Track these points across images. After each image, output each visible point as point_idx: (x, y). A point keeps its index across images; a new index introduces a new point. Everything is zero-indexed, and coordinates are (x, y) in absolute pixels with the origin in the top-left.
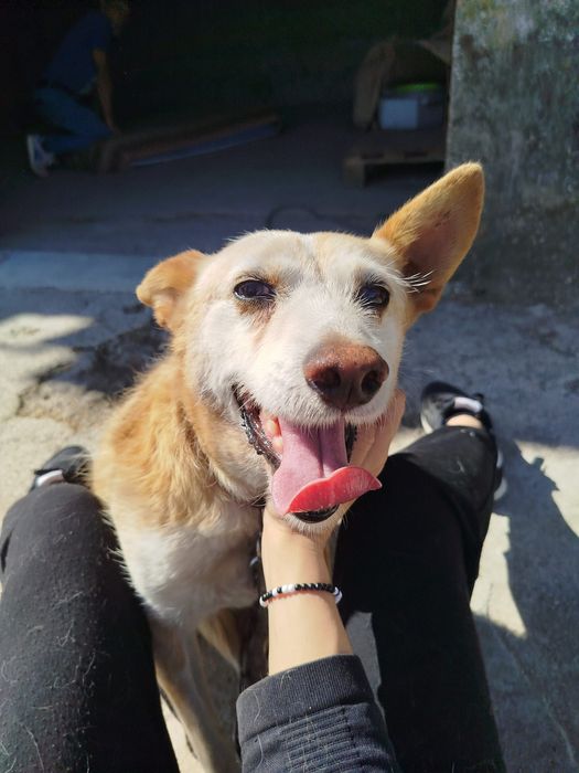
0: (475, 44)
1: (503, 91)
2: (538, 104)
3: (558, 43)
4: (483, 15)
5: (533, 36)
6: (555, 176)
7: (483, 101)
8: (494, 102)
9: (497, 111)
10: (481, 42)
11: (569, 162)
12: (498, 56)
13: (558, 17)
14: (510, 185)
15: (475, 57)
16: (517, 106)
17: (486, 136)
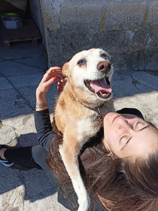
0: (50, 29)
1: (57, 38)
2: (63, 40)
3: (65, 29)
4: (50, 24)
5: (60, 28)
6: (69, 53)
7: (53, 40)
8: (55, 40)
9: (56, 42)
10: (51, 29)
11: (71, 50)
12: (55, 32)
13: (64, 25)
14: (61, 56)
15: (50, 32)
16: (60, 41)
17: (55, 47)
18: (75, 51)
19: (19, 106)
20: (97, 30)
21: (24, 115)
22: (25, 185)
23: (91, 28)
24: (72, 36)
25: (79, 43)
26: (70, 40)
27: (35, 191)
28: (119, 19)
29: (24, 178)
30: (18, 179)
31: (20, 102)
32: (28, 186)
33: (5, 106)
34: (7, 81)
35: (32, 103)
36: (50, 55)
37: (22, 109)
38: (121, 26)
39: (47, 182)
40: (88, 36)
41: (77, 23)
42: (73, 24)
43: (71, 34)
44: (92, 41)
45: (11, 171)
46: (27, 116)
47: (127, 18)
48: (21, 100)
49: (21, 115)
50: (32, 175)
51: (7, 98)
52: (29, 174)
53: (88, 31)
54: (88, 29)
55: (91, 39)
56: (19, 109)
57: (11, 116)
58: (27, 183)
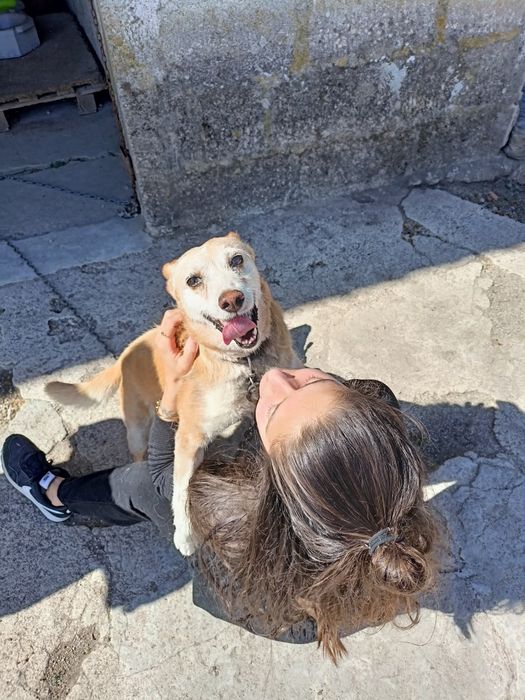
0: (132, 87)
1: (157, 111)
2: (179, 115)
3: (182, 81)
4: (133, 70)
5: (166, 79)
6: (201, 153)
7: (147, 119)
8: (153, 118)
9: (156, 123)
10: (135, 86)
12: (149, 92)
13: (177, 67)
14: (176, 163)
15: (134, 94)
16: (168, 119)
17: (155, 139)
18: (218, 144)
19: (61, 336)
20: (286, 72)
21: (82, 363)
22: (107, 566)
23: (266, 69)
24: (207, 100)
25: (229, 120)
26: (199, 113)
27: (135, 581)
28: (353, 31)
29: (102, 548)
30: (86, 553)
31: (63, 321)
32: (116, 568)
33: (19, 338)
34: (16, 256)
35: (99, 322)
36: (140, 166)
37: (71, 344)
38: (362, 52)
39: (163, 554)
40: (257, 94)
41: (218, 59)
42: (208, 62)
43: (200, 92)
44: (270, 108)
45: (63, 534)
46: (90, 367)
47: (381, 24)
48: (68, 317)
49: (71, 366)
50: (124, 539)
51: (23, 311)
52: (114, 536)
53: (255, 78)
54: (257, 73)
55: (266, 103)
56: (65, 345)
57: (41, 370)
58: (112, 562)
